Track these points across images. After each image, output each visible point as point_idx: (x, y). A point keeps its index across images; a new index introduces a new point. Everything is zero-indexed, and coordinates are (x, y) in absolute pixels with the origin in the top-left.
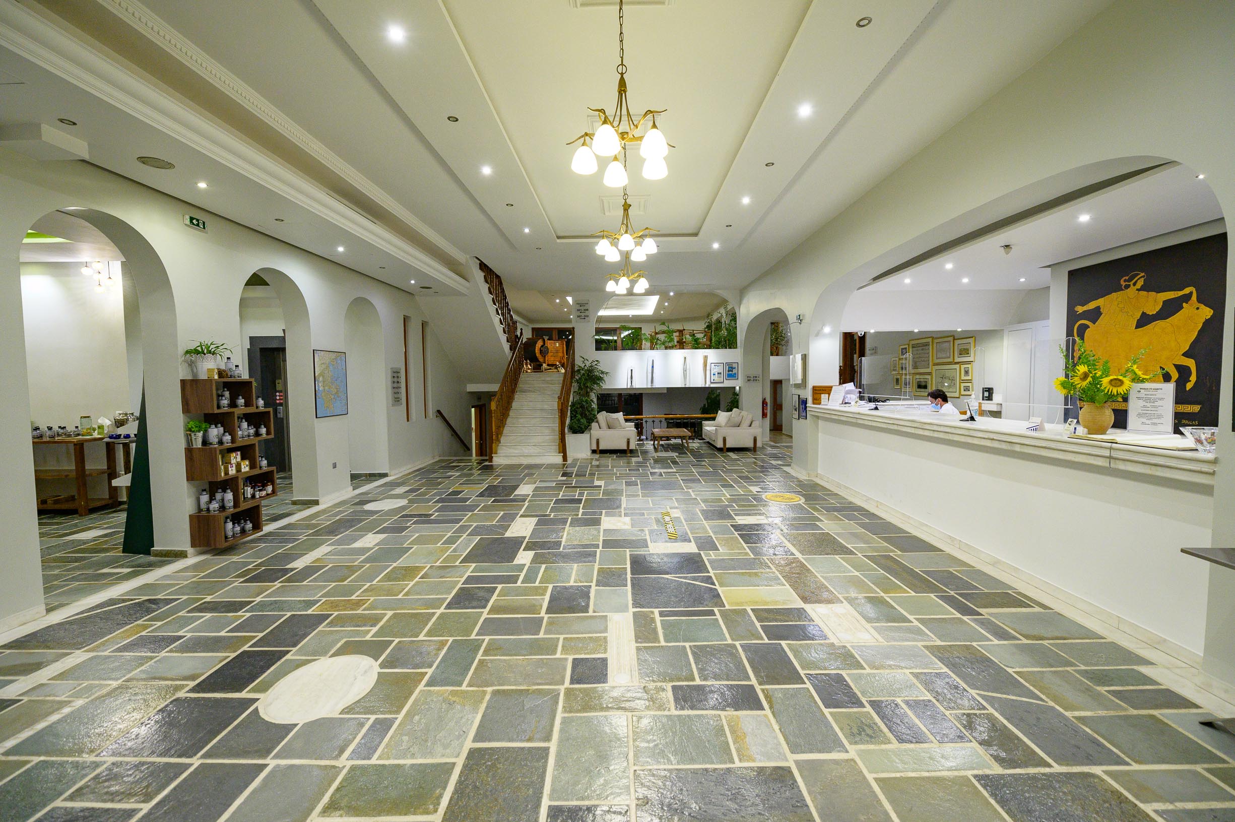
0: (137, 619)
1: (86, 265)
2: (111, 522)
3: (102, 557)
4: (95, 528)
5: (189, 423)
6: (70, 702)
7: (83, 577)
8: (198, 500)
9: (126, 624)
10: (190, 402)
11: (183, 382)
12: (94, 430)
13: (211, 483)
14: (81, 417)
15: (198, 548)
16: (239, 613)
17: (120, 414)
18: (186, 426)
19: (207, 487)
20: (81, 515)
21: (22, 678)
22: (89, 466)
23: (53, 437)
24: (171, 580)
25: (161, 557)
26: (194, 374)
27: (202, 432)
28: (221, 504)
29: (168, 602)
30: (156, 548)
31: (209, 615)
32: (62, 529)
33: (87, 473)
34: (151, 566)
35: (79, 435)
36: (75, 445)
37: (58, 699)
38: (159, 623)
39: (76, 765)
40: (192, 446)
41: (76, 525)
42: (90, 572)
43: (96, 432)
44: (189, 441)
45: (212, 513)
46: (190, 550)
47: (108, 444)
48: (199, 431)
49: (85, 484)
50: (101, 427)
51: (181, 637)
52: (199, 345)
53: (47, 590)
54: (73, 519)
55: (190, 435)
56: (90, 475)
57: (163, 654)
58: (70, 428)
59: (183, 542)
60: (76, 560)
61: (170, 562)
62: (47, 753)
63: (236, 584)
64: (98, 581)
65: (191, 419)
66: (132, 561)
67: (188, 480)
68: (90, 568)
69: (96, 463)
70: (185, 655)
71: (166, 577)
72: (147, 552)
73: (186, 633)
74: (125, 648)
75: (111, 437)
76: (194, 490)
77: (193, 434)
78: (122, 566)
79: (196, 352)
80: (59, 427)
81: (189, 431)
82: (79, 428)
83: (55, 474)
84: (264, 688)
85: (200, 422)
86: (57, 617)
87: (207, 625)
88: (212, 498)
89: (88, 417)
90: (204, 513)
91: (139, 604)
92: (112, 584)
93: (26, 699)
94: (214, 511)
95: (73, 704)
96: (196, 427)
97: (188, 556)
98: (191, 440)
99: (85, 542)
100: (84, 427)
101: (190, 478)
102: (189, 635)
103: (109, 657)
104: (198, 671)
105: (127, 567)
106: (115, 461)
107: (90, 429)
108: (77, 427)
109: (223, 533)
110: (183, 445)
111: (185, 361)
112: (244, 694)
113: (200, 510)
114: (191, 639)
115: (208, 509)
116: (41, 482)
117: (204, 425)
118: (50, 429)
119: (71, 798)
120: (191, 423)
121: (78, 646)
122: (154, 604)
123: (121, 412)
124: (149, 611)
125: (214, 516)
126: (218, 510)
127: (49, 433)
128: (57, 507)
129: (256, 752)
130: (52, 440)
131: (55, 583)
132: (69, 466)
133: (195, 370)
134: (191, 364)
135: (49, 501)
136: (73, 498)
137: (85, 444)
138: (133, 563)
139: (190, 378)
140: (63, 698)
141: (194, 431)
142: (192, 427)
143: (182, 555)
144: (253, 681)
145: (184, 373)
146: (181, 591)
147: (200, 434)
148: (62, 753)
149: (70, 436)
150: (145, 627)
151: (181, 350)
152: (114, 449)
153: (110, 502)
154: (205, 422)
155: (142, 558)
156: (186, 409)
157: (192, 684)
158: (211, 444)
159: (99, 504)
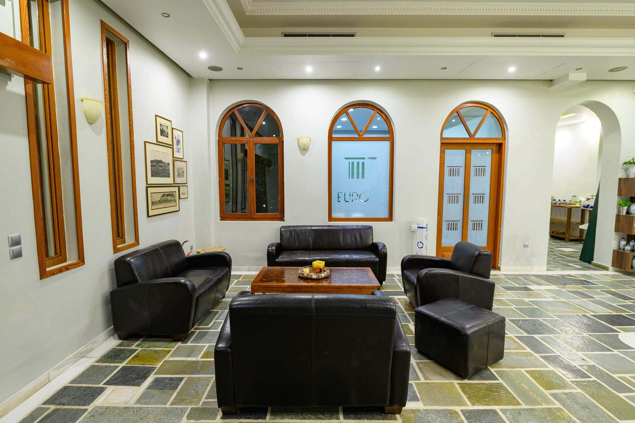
0: (578, 285)
1: (584, 122)
2: (578, 247)
3: (571, 259)
4: (571, 248)
5: (620, 201)
6: (548, 298)
7: (562, 264)
8: (619, 243)
9: (573, 285)
10: (622, 191)
11: (620, 179)
12: (577, 202)
13: (628, 236)
14: (573, 196)
15: (615, 268)
16: (626, 301)
17: (590, 196)
18: (618, 203)
19: (626, 237)
20: (566, 242)
21: (536, 285)
22: (573, 220)
23: (560, 204)
24: (598, 277)
25: (596, 266)
26: (628, 175)
27: (627, 207)
28: (632, 248)
29: (593, 284)
30: (594, 262)
31: (610, 296)
32: (558, 245)
33: (571, 222)
34: (590, 269)
35: (570, 204)
36: (568, 209)
37: (545, 295)
38: (586, 290)
39: (546, 314)
40: (620, 213)
41: (563, 245)
42: (565, 263)
43: (578, 204)
44: (619, 211)
45: (626, 251)
46: (611, 268)
47: (582, 210)
48: (625, 206)
49: (570, 228)
50: (580, 202)
51: (593, 298)
52: (632, 159)
53: (548, 264)
54: (563, 242)
55: (620, 208)
56: (572, 224)
57: (584, 300)
58: (568, 201)
59: (608, 262)
60: (560, 257)
61: (599, 270)
62: (539, 307)
63: (630, 290)
64: (567, 267)
65: (622, 200)
66: (582, 264)
67: (615, 231)
68: (564, 261)
69: (576, 218)
70: (593, 304)
71: (596, 275)
72: (590, 263)
73: (597, 297)
74: (571, 292)
75: (584, 207)
76: (617, 237)
77: (621, 208)
78: (578, 265)
79: (630, 163)
80: (563, 200)
81: (620, 205)
82: (571, 201)
83: (559, 221)
84: (626, 331)
85: (627, 201)
86: (550, 273)
87: (608, 299)
88: (628, 243)
89: (575, 196)
90: (622, 251)
91: (581, 280)
92: (571, 270)
93: (536, 291)
94: (627, 251)
95: (549, 299)
96: (624, 204)
97: (609, 270)
98: (620, 210)
99: (565, 252)
100: (574, 200)
101: (617, 230)
102: (598, 298)
103: (564, 292)
104: (598, 312)
105: (580, 266)
106: (584, 219)
107: (575, 202)
108: (570, 201)
109: (630, 264)
110: (615, 212)
111: (623, 168)
112: (614, 328)
113: (620, 249)
114: (598, 300)
115: (624, 249)
116: (553, 223)
117: (628, 203)
118: (560, 200)
119: (543, 320)
120: (621, 201)
121: (554, 284)
122: (587, 282)
123: (590, 195)
124: (583, 284)
125: (626, 253)
126: (630, 251)
127: (559, 202)
128: (557, 236)
129: (611, 346)
130: (560, 205)
131: (551, 262)
132: (564, 218)
133: (628, 173)
134: (626, 170)
135: (555, 233)
136: (564, 233)
137: (573, 209)
138: (582, 265)
139: (625, 177)
140: (547, 296)
141: (622, 206)
142: (621, 204)
143: (606, 269)
144: (621, 326)
145: (622, 175)
146: (601, 282)
147: (626, 208)
148: (543, 309)
149: (566, 204)
150: (580, 289)
151: (621, 162)
152: (585, 213)
153: (580, 238)
154: (630, 202)
155: (587, 264)
156: (620, 193)
157: (593, 314)
158: (631, 214)
159: (575, 238)
